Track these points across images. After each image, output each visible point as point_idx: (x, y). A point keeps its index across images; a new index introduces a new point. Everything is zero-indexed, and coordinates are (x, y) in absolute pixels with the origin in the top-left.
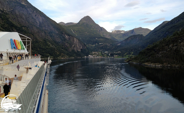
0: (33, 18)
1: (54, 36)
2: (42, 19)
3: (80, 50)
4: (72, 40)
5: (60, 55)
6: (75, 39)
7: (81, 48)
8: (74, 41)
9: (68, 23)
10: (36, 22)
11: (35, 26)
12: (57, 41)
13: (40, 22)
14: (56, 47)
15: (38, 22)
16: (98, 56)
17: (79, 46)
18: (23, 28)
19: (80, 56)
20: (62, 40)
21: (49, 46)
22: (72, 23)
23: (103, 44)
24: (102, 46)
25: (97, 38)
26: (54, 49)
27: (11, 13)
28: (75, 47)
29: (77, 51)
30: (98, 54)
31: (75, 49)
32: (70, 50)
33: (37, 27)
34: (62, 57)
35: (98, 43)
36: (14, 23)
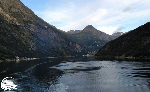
0: (51, 35)
1: (63, 44)
2: (56, 34)
3: (81, 51)
4: (74, 45)
5: (66, 55)
6: (77, 44)
7: (82, 50)
8: (76, 46)
9: (76, 31)
10: (52, 37)
11: (52, 39)
12: (65, 46)
13: (54, 36)
14: (64, 50)
15: (54, 37)
16: (93, 54)
17: (80, 49)
18: (46, 41)
19: (80, 55)
20: (68, 46)
21: (60, 50)
22: (79, 30)
23: (99, 46)
24: (98, 47)
25: (96, 41)
26: (63, 51)
27: (39, 33)
28: (77, 50)
29: (79, 52)
30: (93, 53)
31: (77, 51)
32: (73, 51)
33: (53, 40)
34: (67, 56)
35: (96, 45)
36: (41, 39)
